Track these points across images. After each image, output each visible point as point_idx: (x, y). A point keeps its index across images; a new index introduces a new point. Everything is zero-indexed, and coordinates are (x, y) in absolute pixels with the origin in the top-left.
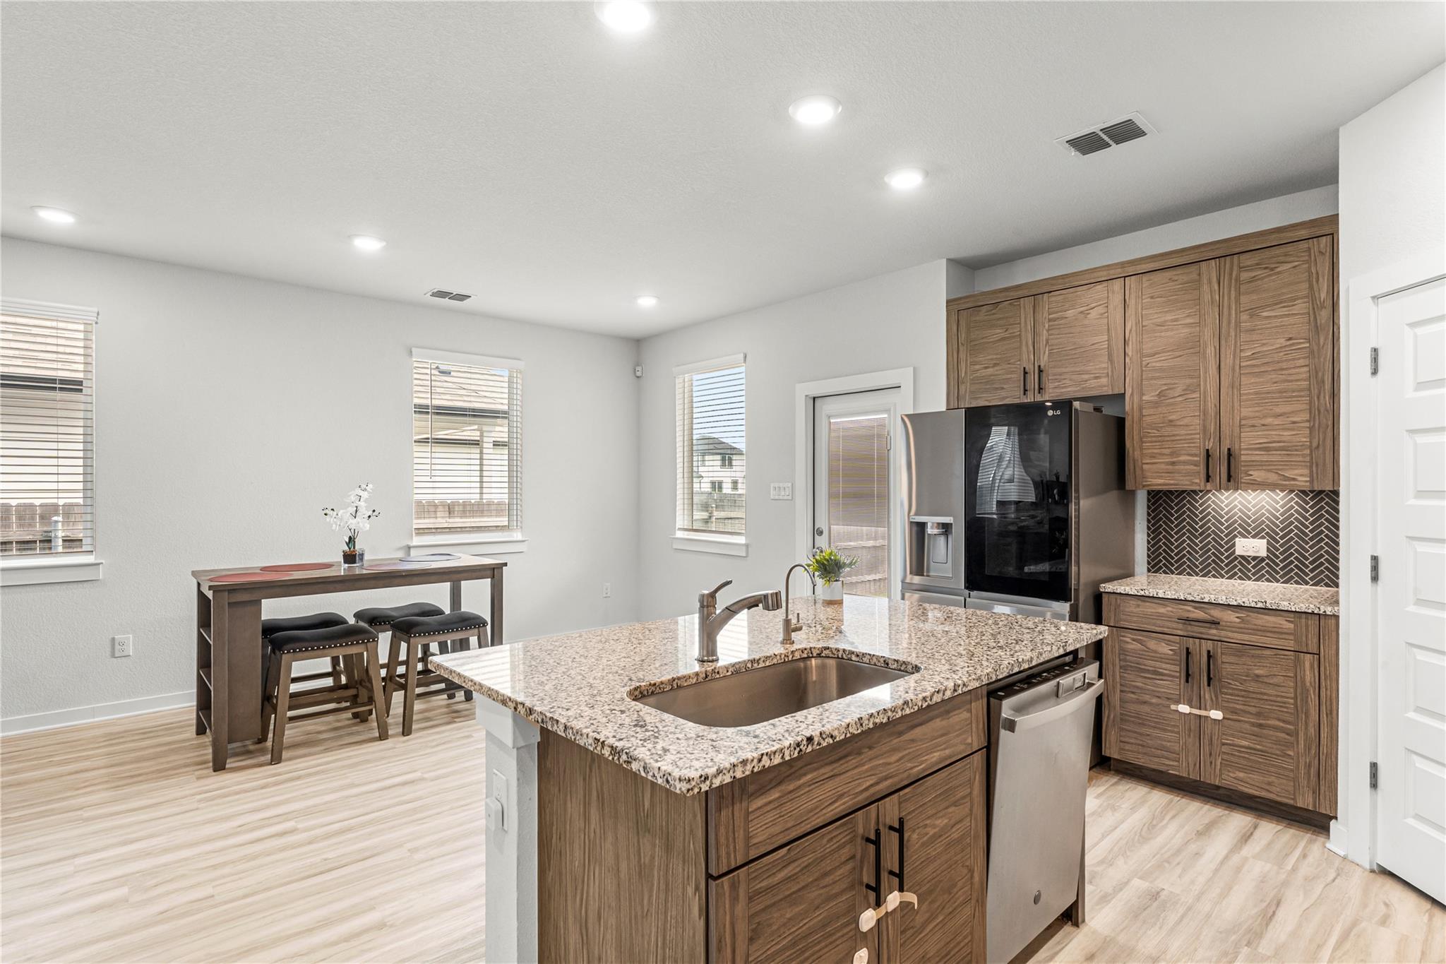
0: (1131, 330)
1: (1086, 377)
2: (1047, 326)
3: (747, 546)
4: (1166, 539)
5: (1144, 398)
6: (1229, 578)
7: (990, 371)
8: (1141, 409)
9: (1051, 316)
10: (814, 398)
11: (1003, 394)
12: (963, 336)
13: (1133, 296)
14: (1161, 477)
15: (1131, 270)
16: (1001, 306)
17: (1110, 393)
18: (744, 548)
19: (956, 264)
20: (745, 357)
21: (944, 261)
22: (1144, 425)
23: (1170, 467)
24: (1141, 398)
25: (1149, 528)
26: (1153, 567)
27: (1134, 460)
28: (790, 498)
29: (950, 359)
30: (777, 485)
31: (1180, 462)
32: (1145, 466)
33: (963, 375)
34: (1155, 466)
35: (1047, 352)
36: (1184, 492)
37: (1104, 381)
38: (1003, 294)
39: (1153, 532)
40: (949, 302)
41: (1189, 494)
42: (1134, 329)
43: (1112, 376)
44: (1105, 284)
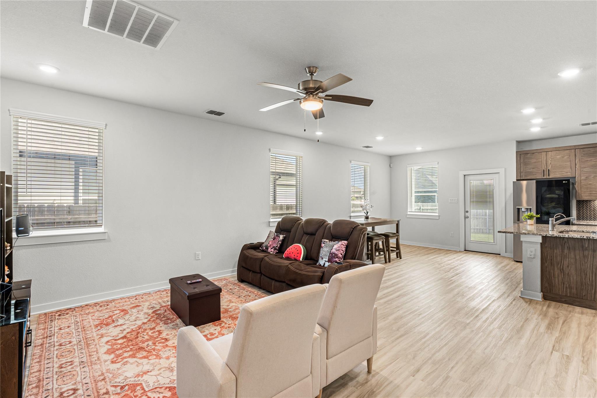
0: (577, 162)
1: (563, 172)
2: (550, 159)
3: (439, 216)
4: (582, 212)
5: (582, 178)
6: (587, 220)
7: (531, 170)
8: (581, 181)
9: (552, 157)
10: (465, 175)
11: (536, 176)
12: (522, 161)
13: (578, 154)
14: (587, 197)
15: (577, 147)
16: (535, 154)
17: (571, 176)
18: (438, 217)
19: (519, 143)
20: (438, 163)
21: (515, 141)
22: (582, 185)
23: (590, 195)
24: (581, 178)
25: (577, 209)
26: (578, 219)
27: (579, 193)
28: (457, 202)
29: (517, 166)
30: (451, 199)
31: (592, 194)
32: (582, 194)
33: (522, 171)
34: (585, 194)
35: (550, 166)
36: (588, 200)
37: (569, 174)
38: (536, 151)
39: (578, 211)
40: (517, 152)
41: (589, 201)
42: (578, 162)
43: (572, 172)
44: (569, 150)
